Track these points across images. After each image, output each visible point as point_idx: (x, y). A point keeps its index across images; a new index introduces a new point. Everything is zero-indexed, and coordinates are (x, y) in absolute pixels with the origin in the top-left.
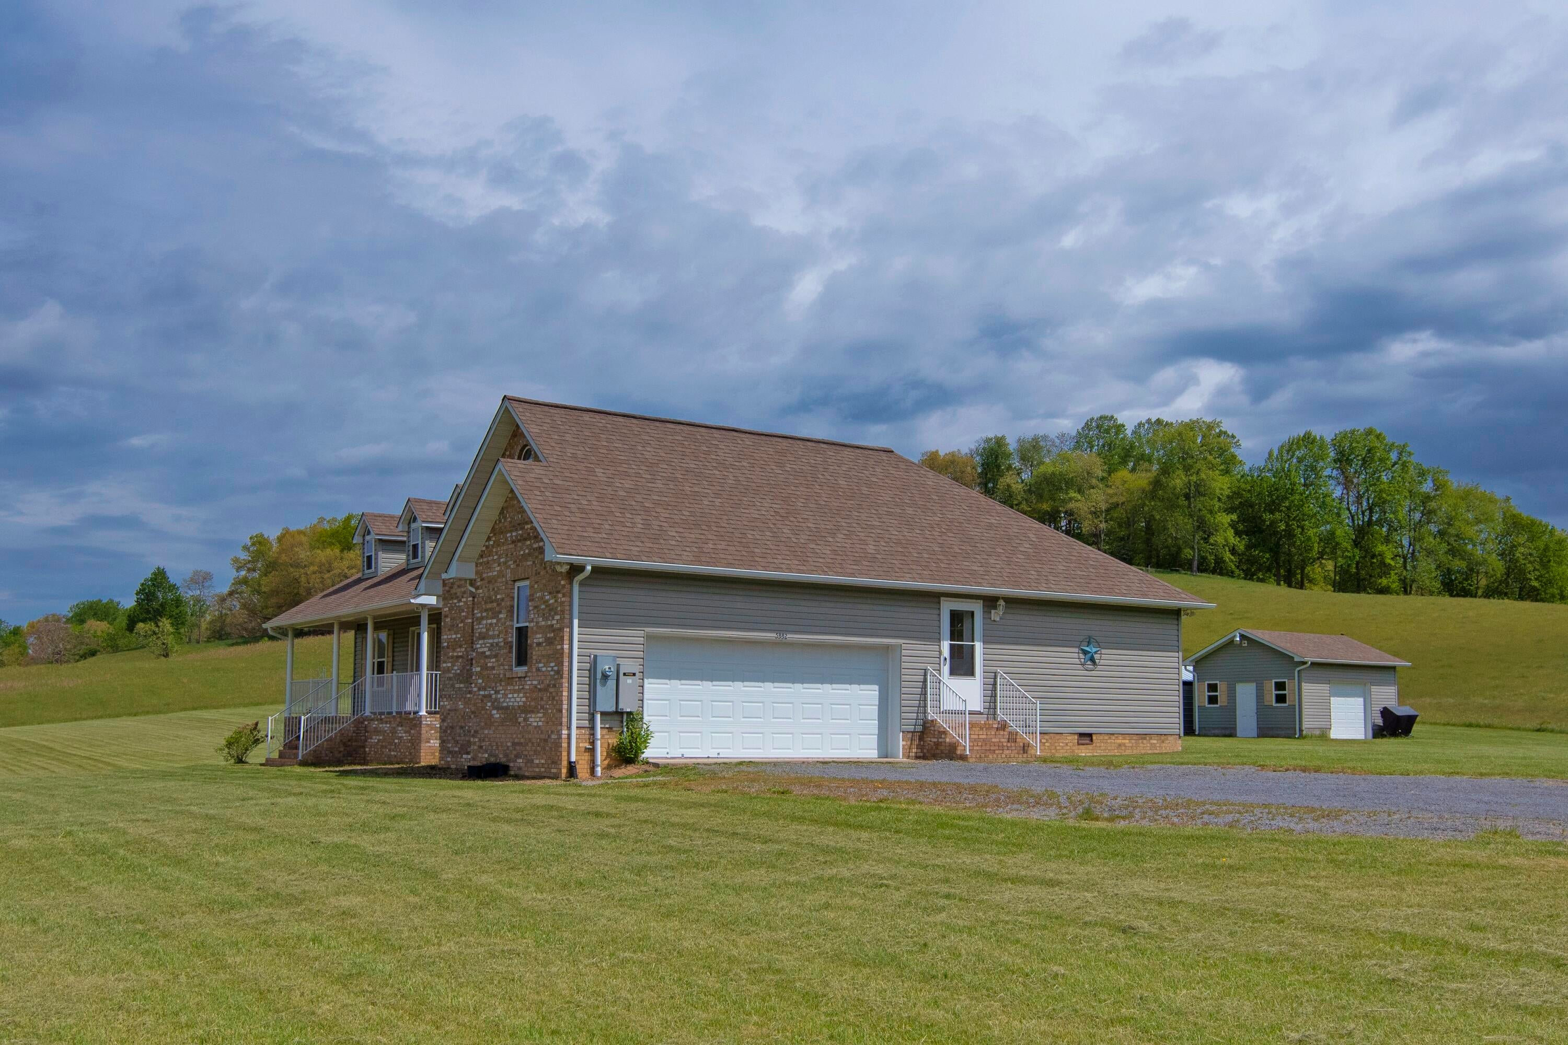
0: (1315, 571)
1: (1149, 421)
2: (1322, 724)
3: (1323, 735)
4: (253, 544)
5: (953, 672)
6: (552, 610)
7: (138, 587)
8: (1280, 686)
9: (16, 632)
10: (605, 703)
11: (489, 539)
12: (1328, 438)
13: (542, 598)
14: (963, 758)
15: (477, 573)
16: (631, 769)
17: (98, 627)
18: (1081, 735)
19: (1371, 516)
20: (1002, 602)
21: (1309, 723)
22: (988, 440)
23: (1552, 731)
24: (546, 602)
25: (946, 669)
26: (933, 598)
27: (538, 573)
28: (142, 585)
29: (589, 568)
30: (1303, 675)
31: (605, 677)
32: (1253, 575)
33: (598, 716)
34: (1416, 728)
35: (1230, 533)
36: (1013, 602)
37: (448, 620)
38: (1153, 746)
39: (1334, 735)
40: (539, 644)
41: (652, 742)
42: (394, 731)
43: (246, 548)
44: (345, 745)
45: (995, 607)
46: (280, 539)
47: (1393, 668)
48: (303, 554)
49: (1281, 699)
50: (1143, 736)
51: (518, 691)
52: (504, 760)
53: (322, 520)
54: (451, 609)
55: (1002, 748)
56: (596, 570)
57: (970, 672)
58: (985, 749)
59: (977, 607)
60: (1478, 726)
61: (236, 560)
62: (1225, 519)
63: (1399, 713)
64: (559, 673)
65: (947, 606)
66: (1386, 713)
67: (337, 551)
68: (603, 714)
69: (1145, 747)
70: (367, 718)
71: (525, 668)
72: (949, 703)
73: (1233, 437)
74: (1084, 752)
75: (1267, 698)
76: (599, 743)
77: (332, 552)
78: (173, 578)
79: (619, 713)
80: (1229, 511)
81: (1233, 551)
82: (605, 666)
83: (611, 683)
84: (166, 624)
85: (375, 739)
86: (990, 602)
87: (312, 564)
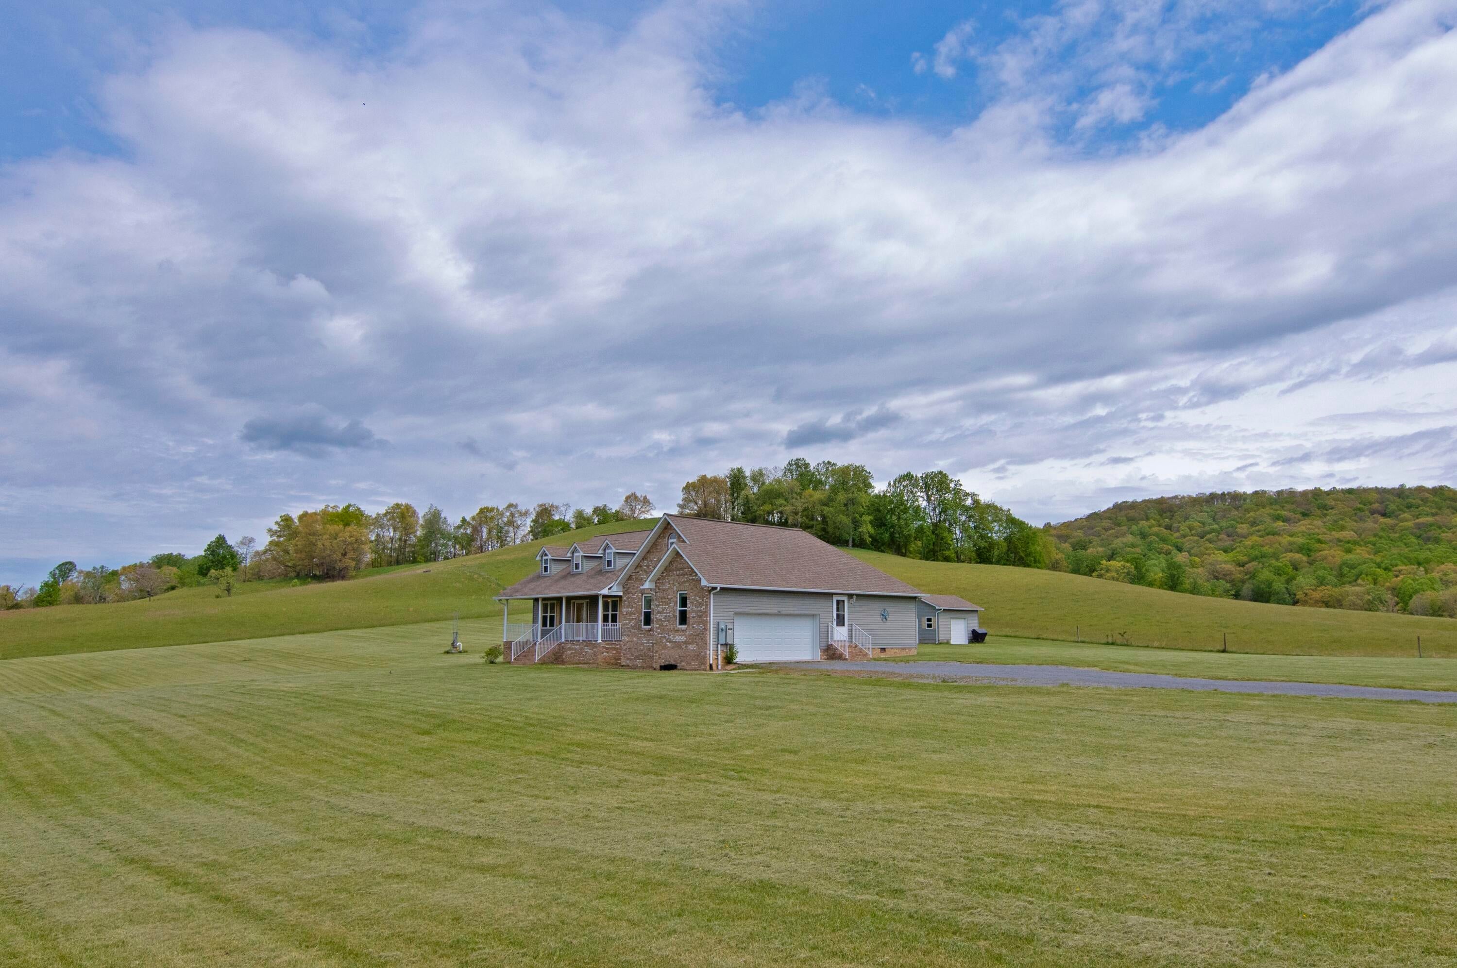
0: (912, 547)
1: (824, 462)
2: (947, 638)
3: (948, 643)
4: (282, 520)
5: (838, 625)
6: (700, 604)
7: (206, 547)
8: (929, 620)
9: (115, 573)
10: (722, 641)
11: (663, 573)
12: (919, 475)
13: (695, 599)
14: (845, 659)
15: (656, 586)
16: (731, 666)
17: (170, 572)
18: (881, 649)
19: (940, 517)
20: (855, 597)
21: (942, 637)
22: (732, 470)
23: (1043, 639)
24: (697, 601)
25: (835, 623)
26: (832, 595)
27: (692, 589)
28: (209, 545)
29: (719, 588)
30: (940, 615)
31: (722, 630)
32: (879, 548)
33: (719, 646)
34: (987, 638)
35: (869, 527)
36: (858, 595)
37: (626, 603)
38: (907, 653)
39: (952, 642)
40: (693, 617)
41: (738, 655)
42: (582, 649)
43: (277, 523)
44: (554, 655)
45: (852, 598)
46: (301, 518)
47: (977, 611)
48: (318, 527)
49: (929, 626)
50: (903, 649)
51: (683, 635)
52: (673, 663)
53: (328, 506)
54: (628, 598)
55: (858, 655)
56: (722, 589)
57: (843, 625)
58: (853, 656)
59: (845, 599)
60: (1011, 636)
61: (270, 530)
62: (867, 518)
63: (980, 632)
64: (705, 629)
65: (835, 598)
66: (974, 632)
67: (341, 526)
68: (721, 645)
69: (904, 653)
70: (563, 643)
71: (685, 626)
72: (837, 637)
73: (870, 473)
74: (883, 656)
75: (923, 624)
76: (720, 656)
77: (337, 527)
78: (230, 542)
79: (726, 644)
80: (869, 514)
81: (870, 536)
82: (722, 626)
83: (724, 632)
84: (229, 570)
85: (569, 652)
86: (850, 596)
87: (325, 534)
